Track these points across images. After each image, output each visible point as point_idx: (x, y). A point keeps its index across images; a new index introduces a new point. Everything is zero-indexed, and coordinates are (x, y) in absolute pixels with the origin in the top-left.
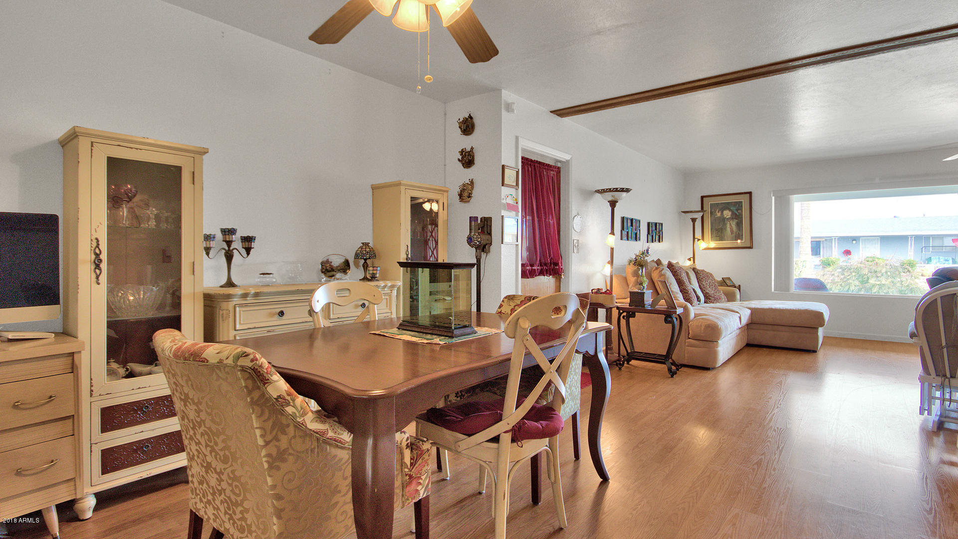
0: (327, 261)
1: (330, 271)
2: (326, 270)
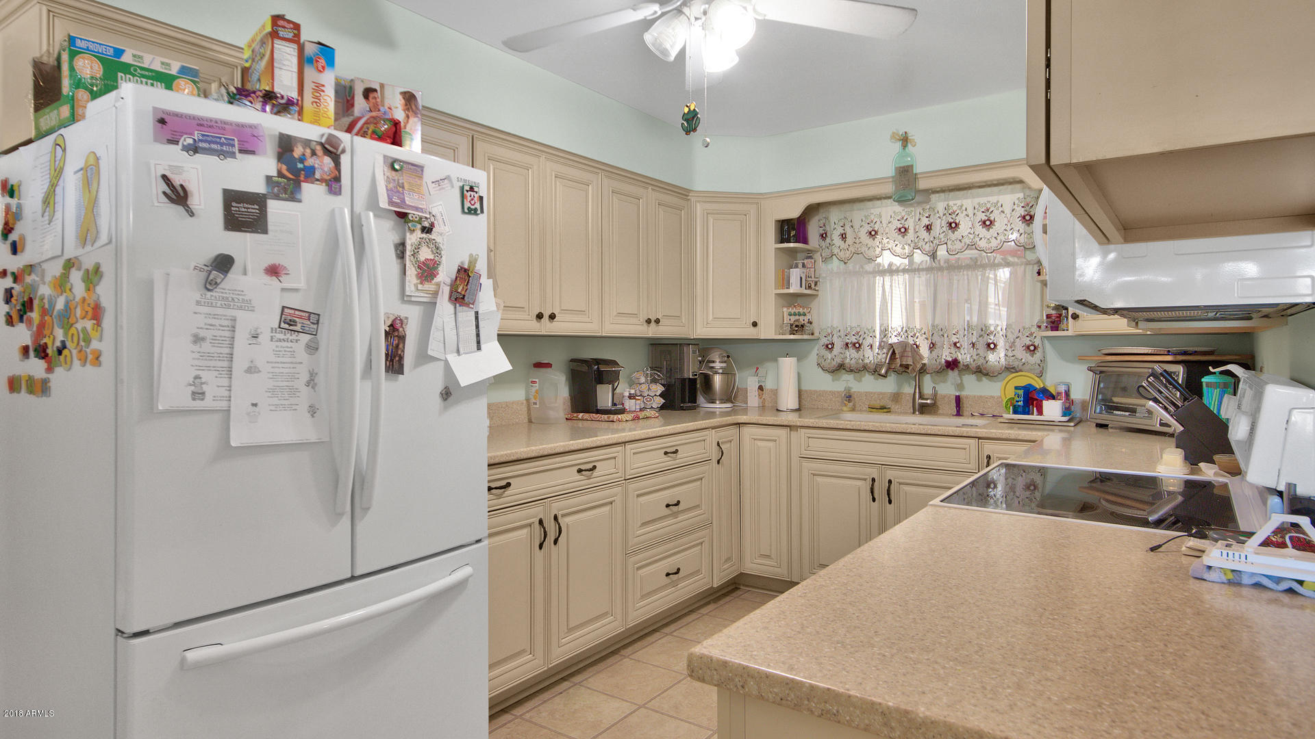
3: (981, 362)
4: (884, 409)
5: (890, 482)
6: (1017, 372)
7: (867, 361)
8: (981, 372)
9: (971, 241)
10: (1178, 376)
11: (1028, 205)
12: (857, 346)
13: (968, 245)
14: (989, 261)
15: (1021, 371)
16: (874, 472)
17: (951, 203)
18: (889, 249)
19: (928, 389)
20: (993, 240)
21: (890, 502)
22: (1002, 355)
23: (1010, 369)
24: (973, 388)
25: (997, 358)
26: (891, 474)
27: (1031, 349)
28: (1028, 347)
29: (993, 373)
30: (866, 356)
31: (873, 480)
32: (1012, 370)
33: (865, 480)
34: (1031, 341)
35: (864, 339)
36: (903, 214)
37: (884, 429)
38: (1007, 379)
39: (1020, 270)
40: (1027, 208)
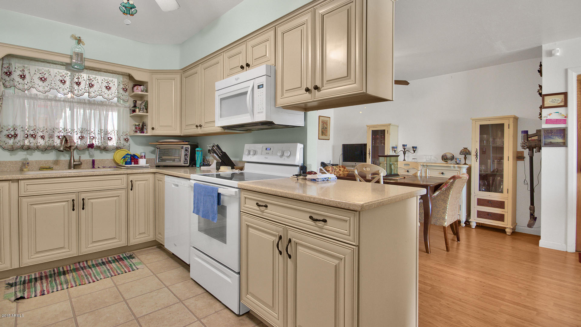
0: (445, 155)
1: (446, 159)
2: (445, 159)
3: (105, 145)
4: (50, 168)
5: (83, 199)
6: (121, 149)
7: (39, 144)
8: (104, 149)
9: (99, 93)
10: (189, 149)
11: (125, 84)
12: (34, 136)
13: (98, 95)
14: (109, 103)
15: (122, 149)
16: (74, 197)
17: (90, 75)
18: (56, 89)
19: (76, 157)
20: (110, 95)
21: (83, 209)
22: (115, 142)
23: (118, 148)
24: (98, 156)
25: (113, 143)
26: (83, 196)
27: (126, 140)
28: (125, 139)
29: (110, 149)
30: (38, 142)
31: (73, 200)
32: (119, 148)
33: (68, 201)
34: (126, 137)
35: (38, 133)
36: (64, 74)
37: (81, 175)
38: (116, 153)
39: (122, 110)
40: (125, 86)
